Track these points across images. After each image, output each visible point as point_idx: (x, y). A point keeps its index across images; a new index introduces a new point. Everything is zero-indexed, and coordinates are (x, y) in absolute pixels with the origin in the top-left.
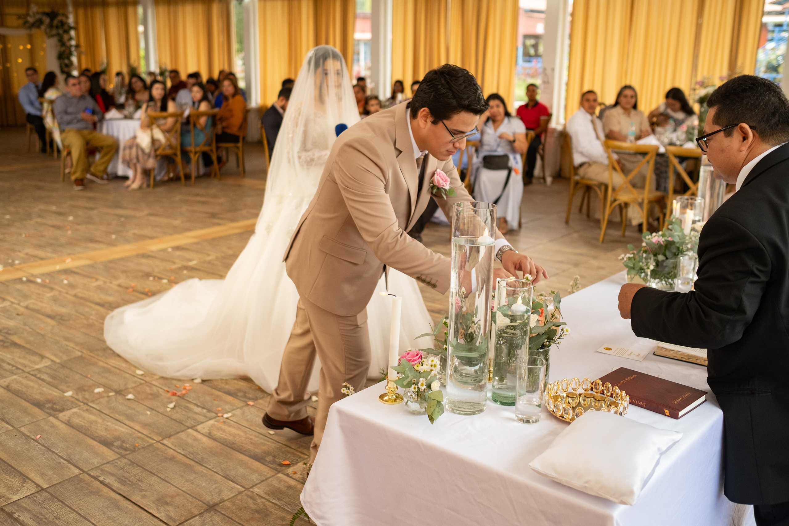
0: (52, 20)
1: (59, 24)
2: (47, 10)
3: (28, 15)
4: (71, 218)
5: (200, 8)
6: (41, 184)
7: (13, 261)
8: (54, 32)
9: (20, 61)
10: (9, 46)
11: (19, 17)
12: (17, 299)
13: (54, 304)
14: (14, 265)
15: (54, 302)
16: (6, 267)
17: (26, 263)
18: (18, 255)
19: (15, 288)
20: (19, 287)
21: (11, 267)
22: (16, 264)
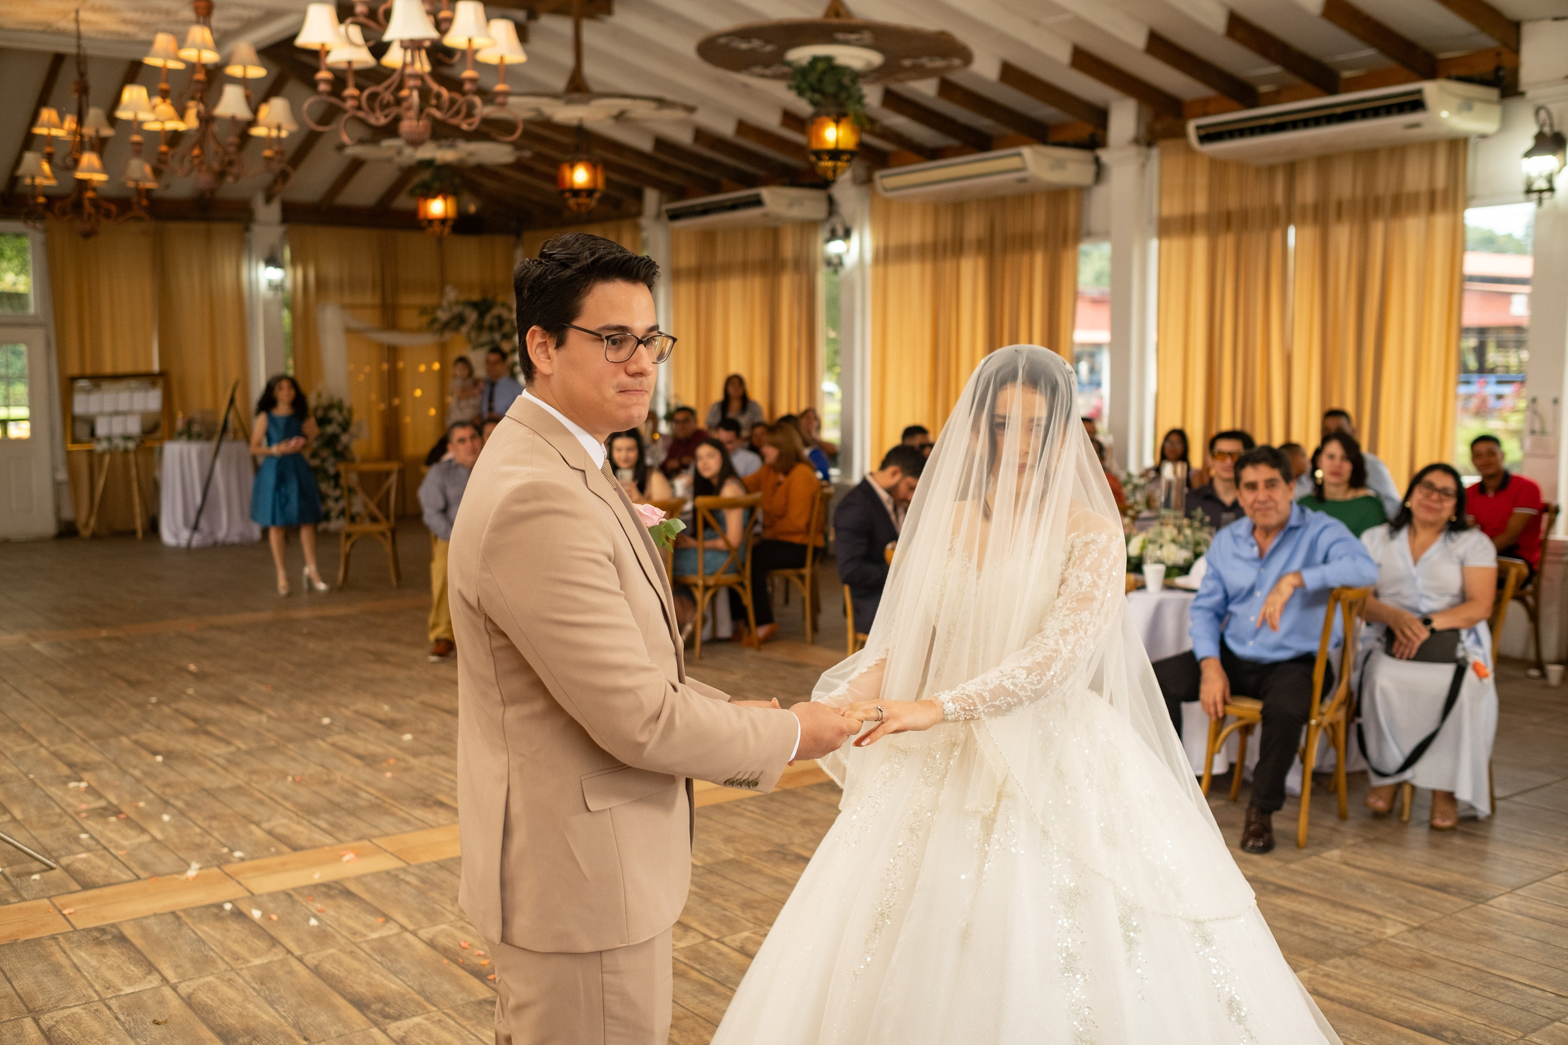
0: (482, 315)
1: (496, 322)
2: (476, 297)
3: (439, 306)
4: (408, 737)
5: (757, 284)
6: (387, 647)
7: (232, 851)
8: (485, 337)
9: (418, 393)
10: (401, 365)
11: (423, 311)
12: (180, 971)
13: (255, 994)
14: (228, 862)
15: (257, 987)
16: (207, 867)
17: (257, 858)
18: (251, 833)
19: (192, 935)
20: (204, 932)
21: (219, 867)
22: (233, 859)
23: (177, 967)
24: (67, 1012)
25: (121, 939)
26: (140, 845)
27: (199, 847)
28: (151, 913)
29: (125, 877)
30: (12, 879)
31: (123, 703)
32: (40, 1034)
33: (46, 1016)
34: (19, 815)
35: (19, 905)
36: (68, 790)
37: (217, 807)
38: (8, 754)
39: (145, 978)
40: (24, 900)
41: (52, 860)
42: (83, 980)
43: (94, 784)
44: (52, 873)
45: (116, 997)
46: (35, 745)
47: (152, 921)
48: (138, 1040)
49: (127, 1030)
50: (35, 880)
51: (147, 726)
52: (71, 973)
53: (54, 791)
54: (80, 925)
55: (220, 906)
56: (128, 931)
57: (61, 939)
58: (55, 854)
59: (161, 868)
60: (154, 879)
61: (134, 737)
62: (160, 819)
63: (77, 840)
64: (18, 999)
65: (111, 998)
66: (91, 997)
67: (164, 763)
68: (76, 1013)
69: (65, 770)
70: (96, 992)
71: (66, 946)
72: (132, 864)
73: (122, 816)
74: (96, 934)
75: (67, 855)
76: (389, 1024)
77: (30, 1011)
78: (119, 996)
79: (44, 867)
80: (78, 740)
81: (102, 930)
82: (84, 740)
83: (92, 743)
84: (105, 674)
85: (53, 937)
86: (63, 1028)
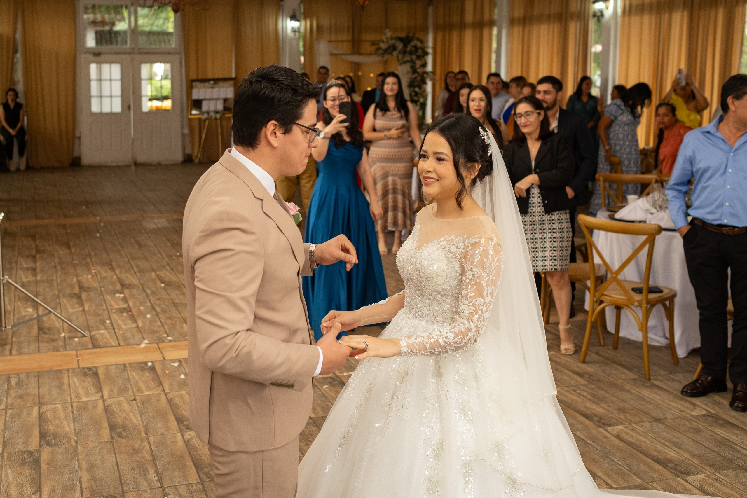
0: (405, 46)
1: (413, 49)
2: (403, 35)
3: (381, 41)
7: (168, 336)
8: (407, 58)
11: (373, 43)
12: (111, 393)
13: (137, 409)
14: (163, 341)
15: (139, 405)
16: (152, 343)
17: (177, 341)
18: (182, 328)
19: (127, 377)
20: (133, 375)
21: (157, 344)
22: (166, 341)
23: (112, 391)
24: (54, 406)
25: (96, 374)
26: (130, 328)
27: (155, 332)
28: (114, 363)
29: (114, 344)
30: (67, 339)
31: (164, 254)
32: (38, 415)
33: (45, 407)
34: (86, 308)
35: (62, 352)
36: (115, 297)
37: (175, 313)
38: (99, 277)
39: (95, 394)
40: (66, 350)
41: (88, 332)
42: (69, 393)
43: (127, 295)
44: (85, 339)
45: (77, 402)
46: (113, 273)
47: (114, 367)
48: (76, 424)
49: (74, 418)
50: (76, 341)
51: (168, 268)
52: (66, 387)
53: (108, 297)
54: (82, 365)
55: (146, 363)
56: (101, 372)
57: (71, 371)
58: (91, 329)
59: (132, 341)
60: (125, 347)
61: (158, 273)
62: (146, 316)
63: (103, 322)
64: (37, 397)
65: (75, 402)
66: (67, 400)
67: (164, 287)
68: (57, 407)
69: (119, 287)
70: (71, 398)
71: (71, 374)
72: (121, 339)
73: (130, 313)
74: (86, 370)
75: (96, 330)
76: (187, 432)
77: (39, 403)
78: (79, 401)
79: (82, 335)
80: (133, 272)
81: (89, 369)
82: (135, 273)
83: (138, 275)
84: (164, 238)
85: (68, 370)
86: (48, 413)
